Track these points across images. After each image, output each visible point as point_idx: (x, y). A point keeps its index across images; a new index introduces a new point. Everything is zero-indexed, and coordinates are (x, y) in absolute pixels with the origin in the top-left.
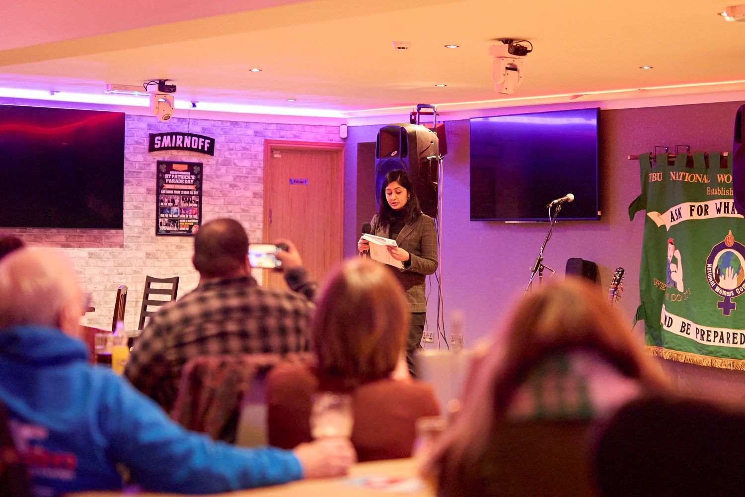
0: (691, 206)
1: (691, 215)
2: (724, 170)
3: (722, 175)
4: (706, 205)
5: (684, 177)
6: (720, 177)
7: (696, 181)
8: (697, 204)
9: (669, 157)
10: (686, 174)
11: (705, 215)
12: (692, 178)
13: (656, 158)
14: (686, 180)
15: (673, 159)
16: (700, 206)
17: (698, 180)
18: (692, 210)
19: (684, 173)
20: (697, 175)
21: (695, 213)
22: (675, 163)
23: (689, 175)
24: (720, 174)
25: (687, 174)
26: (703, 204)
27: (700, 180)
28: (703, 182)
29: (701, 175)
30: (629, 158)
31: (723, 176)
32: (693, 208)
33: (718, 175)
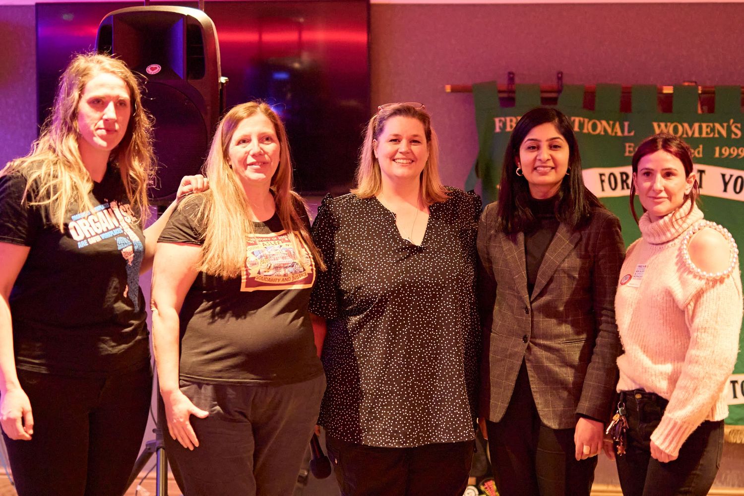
0: (601, 175)
1: (603, 190)
2: (667, 115)
3: (663, 125)
4: (622, 174)
5: (581, 125)
6: (659, 126)
7: (602, 133)
8: (607, 171)
9: (542, 92)
10: (584, 121)
11: (623, 188)
12: (594, 127)
13: (514, 92)
14: (585, 131)
15: (553, 95)
16: (612, 174)
17: (605, 130)
18: (602, 181)
19: (582, 119)
20: (604, 123)
21: (606, 184)
22: (559, 100)
23: (589, 122)
24: (659, 121)
25: (586, 120)
26: (617, 171)
27: (609, 130)
28: (614, 134)
29: (611, 122)
30: (448, 89)
31: (666, 126)
32: (603, 177)
33: (655, 125)
